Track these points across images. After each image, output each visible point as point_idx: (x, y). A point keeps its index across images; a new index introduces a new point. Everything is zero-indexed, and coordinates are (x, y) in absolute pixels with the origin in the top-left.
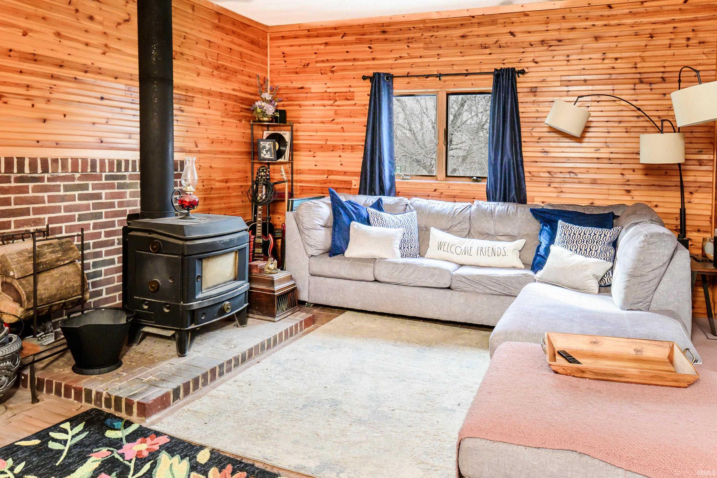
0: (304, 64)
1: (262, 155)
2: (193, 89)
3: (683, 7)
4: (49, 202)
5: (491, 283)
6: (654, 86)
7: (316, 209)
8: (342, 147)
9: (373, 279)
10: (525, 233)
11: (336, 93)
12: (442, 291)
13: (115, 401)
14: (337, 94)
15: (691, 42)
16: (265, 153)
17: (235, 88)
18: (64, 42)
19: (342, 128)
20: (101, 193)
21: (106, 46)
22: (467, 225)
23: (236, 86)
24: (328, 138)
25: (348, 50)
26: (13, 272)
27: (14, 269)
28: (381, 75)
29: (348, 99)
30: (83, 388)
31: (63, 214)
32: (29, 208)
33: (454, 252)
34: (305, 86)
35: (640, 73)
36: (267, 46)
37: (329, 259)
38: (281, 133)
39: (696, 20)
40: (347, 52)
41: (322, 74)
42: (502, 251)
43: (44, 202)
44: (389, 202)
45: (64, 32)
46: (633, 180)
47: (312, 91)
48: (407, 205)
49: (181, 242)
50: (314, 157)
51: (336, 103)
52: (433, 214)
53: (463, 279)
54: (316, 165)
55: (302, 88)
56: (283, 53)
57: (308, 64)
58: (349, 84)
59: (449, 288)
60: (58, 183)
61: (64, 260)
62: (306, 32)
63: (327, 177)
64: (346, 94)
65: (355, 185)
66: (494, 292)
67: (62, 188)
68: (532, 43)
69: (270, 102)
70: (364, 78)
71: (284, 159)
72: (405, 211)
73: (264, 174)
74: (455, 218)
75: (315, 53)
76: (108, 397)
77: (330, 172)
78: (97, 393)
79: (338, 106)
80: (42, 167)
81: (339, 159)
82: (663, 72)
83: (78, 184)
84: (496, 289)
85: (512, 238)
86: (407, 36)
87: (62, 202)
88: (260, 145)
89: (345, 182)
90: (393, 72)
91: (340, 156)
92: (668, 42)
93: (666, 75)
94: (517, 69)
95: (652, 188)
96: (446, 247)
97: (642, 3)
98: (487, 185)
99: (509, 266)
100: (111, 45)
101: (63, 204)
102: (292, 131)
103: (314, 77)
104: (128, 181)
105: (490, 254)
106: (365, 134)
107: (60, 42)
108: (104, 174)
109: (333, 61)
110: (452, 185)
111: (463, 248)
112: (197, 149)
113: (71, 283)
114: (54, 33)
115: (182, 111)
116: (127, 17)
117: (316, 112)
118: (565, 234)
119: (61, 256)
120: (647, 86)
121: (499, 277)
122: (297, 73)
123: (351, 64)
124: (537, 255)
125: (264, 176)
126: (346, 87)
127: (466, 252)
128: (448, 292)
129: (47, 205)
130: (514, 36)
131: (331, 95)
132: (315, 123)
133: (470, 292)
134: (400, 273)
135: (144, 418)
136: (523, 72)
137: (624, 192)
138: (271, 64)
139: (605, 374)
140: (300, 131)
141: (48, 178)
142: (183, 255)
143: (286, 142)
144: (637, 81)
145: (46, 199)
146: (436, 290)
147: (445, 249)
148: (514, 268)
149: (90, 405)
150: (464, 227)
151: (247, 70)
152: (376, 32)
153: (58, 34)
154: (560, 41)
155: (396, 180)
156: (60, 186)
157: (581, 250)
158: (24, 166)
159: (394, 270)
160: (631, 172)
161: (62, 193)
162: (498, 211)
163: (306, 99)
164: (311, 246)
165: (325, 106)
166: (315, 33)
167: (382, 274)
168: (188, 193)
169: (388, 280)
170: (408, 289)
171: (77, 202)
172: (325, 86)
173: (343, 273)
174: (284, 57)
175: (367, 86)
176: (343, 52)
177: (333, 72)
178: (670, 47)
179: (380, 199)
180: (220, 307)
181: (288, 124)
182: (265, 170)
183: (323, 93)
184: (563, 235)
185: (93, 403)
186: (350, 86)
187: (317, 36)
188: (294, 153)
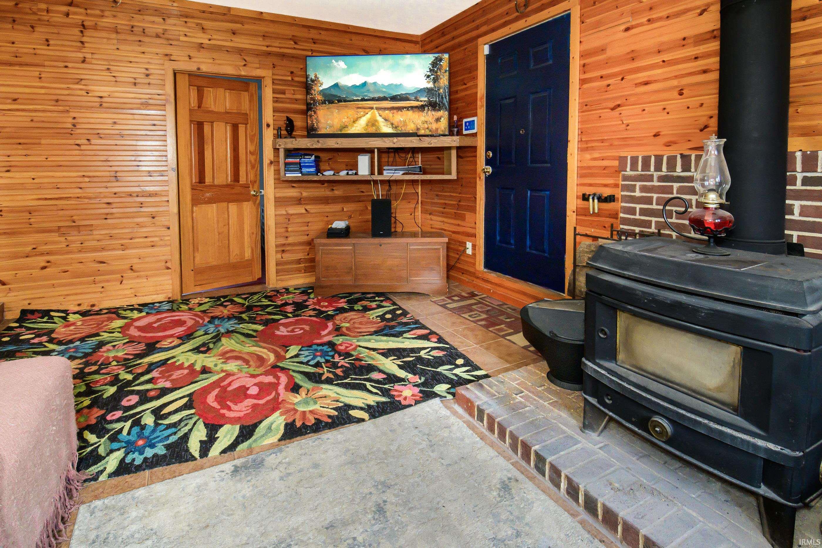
32: (672, 211)
168: (711, 206)
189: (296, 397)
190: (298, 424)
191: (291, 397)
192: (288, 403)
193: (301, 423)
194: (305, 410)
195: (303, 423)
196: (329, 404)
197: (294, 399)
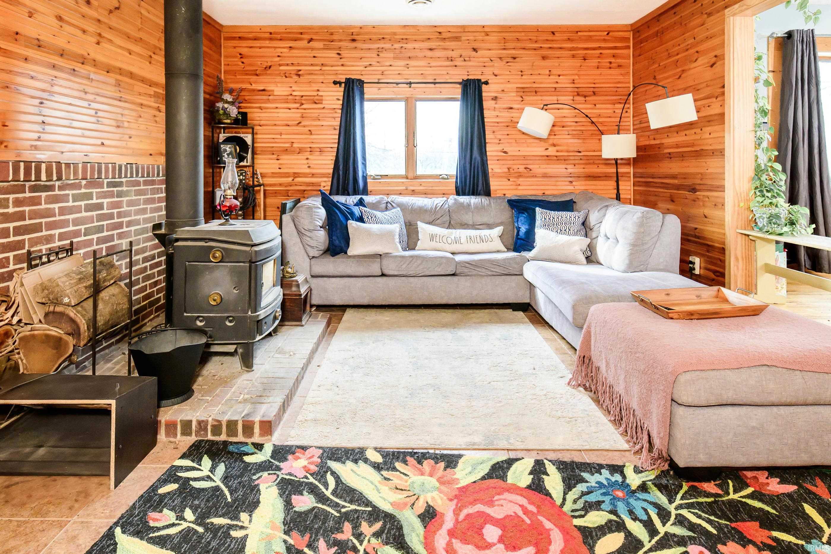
0: (265, 66)
3: (606, 38)
4: (59, 215)
5: (492, 266)
6: (587, 98)
7: (316, 210)
8: (309, 150)
9: (381, 274)
10: (500, 221)
11: (302, 96)
12: (449, 278)
13: (227, 426)
14: (304, 98)
15: (612, 65)
16: (226, 156)
18: (65, 27)
19: (310, 130)
20: (103, 203)
21: (100, 35)
22: (447, 218)
24: (293, 141)
25: (315, 55)
26: (69, 298)
27: (69, 295)
28: (355, 81)
29: (316, 103)
30: (179, 420)
31: (70, 228)
32: (41, 223)
33: (445, 242)
34: (266, 88)
35: (577, 88)
36: (221, 46)
37: (332, 259)
38: (242, 135)
39: (615, 48)
40: (314, 57)
41: (286, 77)
42: (489, 237)
43: (55, 216)
44: (371, 201)
45: (65, 16)
46: (574, 173)
47: (275, 93)
48: (387, 203)
49: (248, 249)
50: (278, 160)
51: (303, 107)
52: (416, 209)
53: (467, 265)
54: (280, 168)
55: (264, 90)
56: (240, 54)
57: (270, 67)
58: (317, 88)
59: (453, 275)
60: (67, 192)
61: (109, 280)
62: (268, 35)
63: (293, 180)
64: (313, 97)
65: (324, 187)
66: (494, 273)
67: (71, 198)
68: (492, 59)
69: (232, 103)
70: (335, 83)
71: (247, 162)
72: (387, 209)
73: (244, 178)
74: (438, 212)
75: (279, 56)
76: (216, 423)
77: (296, 175)
78: (199, 423)
79: (305, 109)
80: (57, 173)
81: (306, 162)
82: (594, 88)
83: (84, 193)
84: (497, 271)
85: (490, 226)
86: (376, 46)
87: (71, 214)
88: (221, 148)
89: (313, 184)
90: (364, 78)
91: (307, 159)
92: (596, 64)
93: (595, 90)
94: (483, 81)
95: (588, 179)
96: (438, 238)
97: (577, 32)
98: (456, 182)
99: (494, 250)
100: (104, 34)
101: (71, 217)
102: (253, 134)
103: (277, 80)
104: (125, 188)
105: (479, 241)
106: (337, 137)
107: (61, 27)
108: (106, 181)
109: (299, 65)
110: (424, 182)
111: (453, 238)
113: (121, 306)
114: (56, 17)
116: (117, 6)
117: (279, 115)
118: (545, 219)
119: (106, 276)
120: (583, 99)
121: (499, 260)
122: (257, 75)
123: (318, 68)
124: (517, 238)
125: (244, 180)
126: (313, 91)
127: (457, 241)
128: (455, 278)
129: (58, 218)
130: (477, 52)
131: (297, 98)
132: (279, 125)
133: (475, 275)
134: (408, 264)
135: (270, 437)
136: (486, 83)
137: (568, 183)
138: (225, 65)
139: (708, 314)
140: (260, 134)
141: (59, 186)
142: (251, 262)
143: (248, 145)
144: (576, 93)
145: (57, 211)
146: (443, 277)
147: (438, 240)
148: (498, 251)
149: (189, 437)
150: (445, 219)
152: (345, 40)
153: (60, 18)
154: (514, 58)
155: (368, 180)
156: (68, 195)
157: (561, 230)
158: (41, 172)
159: (402, 263)
160: (572, 166)
161: (71, 203)
162: (474, 204)
163: (268, 101)
164: (312, 247)
165: (290, 109)
166: (279, 36)
167: (390, 268)
168: (229, 197)
169: (396, 273)
170: (416, 279)
171: (84, 214)
172: (290, 89)
173: (350, 272)
174: (241, 58)
175: (339, 92)
176: (310, 57)
177: (299, 75)
178: (598, 68)
179: (361, 198)
180: (273, 314)
181: (248, 126)
182: (244, 174)
183: (288, 96)
184: (543, 219)
185: (194, 434)
186: (318, 90)
187: (281, 40)
188: (255, 156)
189: (433, 498)
190: (442, 465)
191: (440, 502)
192: (446, 495)
193: (438, 465)
194: (429, 478)
195: (436, 463)
196: (398, 478)
197: (437, 497)
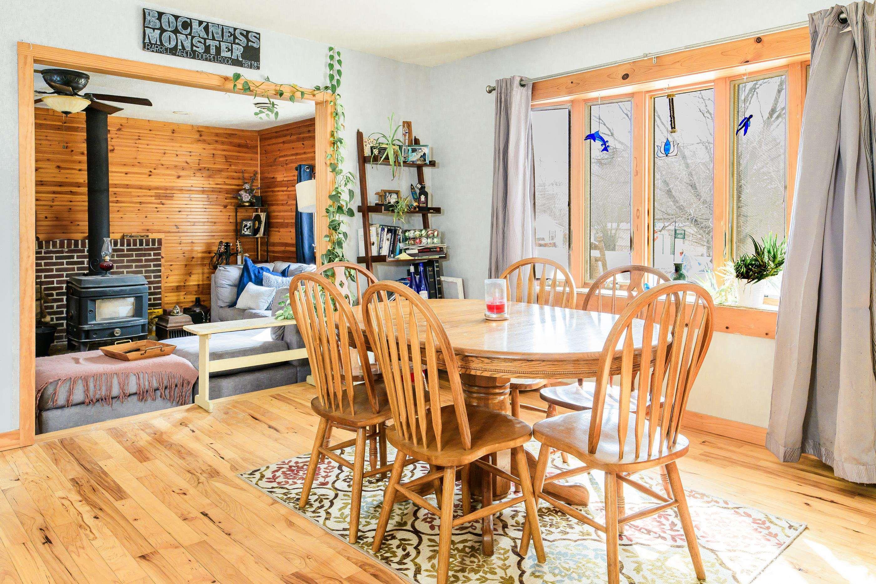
0: (274, 159)
1: (243, 232)
2: (172, 188)
4: (45, 266)
7: (224, 272)
8: (291, 224)
11: (288, 181)
16: (245, 230)
17: (217, 182)
18: (62, 171)
19: (291, 209)
20: (63, 262)
23: (220, 181)
31: (55, 273)
34: (275, 176)
36: (257, 146)
38: (260, 214)
40: (293, 148)
41: (282, 166)
45: (62, 165)
47: (279, 180)
49: (79, 290)
51: (288, 189)
55: (274, 178)
56: (265, 151)
63: (285, 249)
67: (54, 258)
71: (260, 234)
75: (279, 150)
83: (66, 256)
89: (293, 252)
91: (290, 232)
101: (54, 267)
103: (278, 169)
107: (60, 171)
112: (178, 230)
115: (163, 204)
117: (279, 197)
122: (271, 166)
123: (294, 157)
138: (260, 160)
142: (80, 297)
143: (261, 221)
145: (43, 264)
151: (233, 168)
153: (59, 167)
156: (53, 256)
161: (54, 261)
172: (283, 176)
174: (266, 154)
176: (291, 149)
177: (287, 164)
180: (111, 331)
183: (282, 181)
